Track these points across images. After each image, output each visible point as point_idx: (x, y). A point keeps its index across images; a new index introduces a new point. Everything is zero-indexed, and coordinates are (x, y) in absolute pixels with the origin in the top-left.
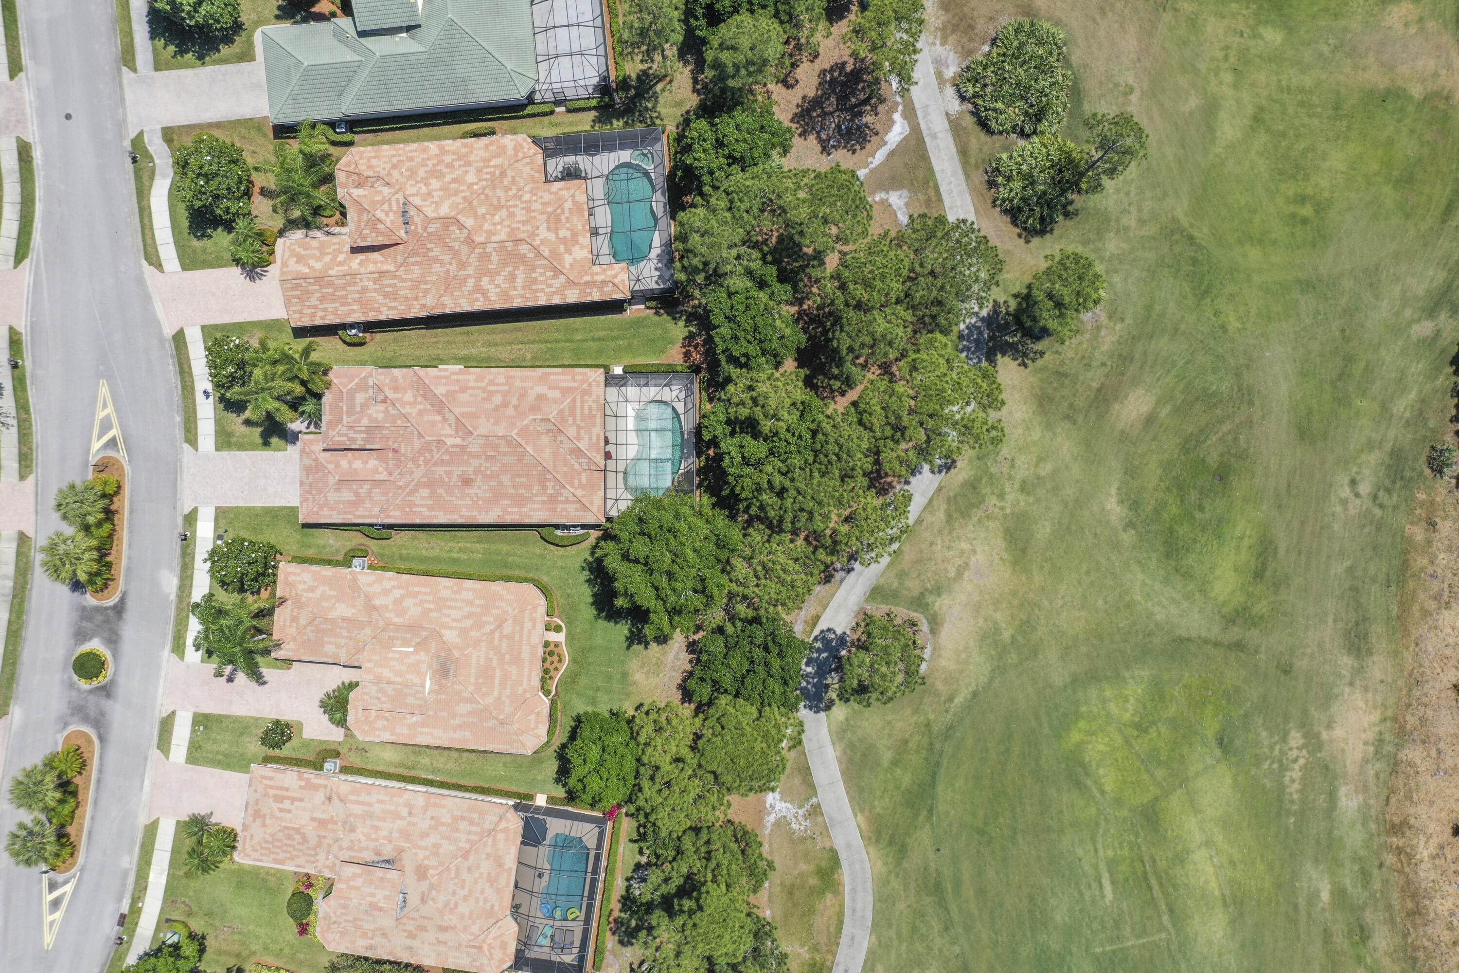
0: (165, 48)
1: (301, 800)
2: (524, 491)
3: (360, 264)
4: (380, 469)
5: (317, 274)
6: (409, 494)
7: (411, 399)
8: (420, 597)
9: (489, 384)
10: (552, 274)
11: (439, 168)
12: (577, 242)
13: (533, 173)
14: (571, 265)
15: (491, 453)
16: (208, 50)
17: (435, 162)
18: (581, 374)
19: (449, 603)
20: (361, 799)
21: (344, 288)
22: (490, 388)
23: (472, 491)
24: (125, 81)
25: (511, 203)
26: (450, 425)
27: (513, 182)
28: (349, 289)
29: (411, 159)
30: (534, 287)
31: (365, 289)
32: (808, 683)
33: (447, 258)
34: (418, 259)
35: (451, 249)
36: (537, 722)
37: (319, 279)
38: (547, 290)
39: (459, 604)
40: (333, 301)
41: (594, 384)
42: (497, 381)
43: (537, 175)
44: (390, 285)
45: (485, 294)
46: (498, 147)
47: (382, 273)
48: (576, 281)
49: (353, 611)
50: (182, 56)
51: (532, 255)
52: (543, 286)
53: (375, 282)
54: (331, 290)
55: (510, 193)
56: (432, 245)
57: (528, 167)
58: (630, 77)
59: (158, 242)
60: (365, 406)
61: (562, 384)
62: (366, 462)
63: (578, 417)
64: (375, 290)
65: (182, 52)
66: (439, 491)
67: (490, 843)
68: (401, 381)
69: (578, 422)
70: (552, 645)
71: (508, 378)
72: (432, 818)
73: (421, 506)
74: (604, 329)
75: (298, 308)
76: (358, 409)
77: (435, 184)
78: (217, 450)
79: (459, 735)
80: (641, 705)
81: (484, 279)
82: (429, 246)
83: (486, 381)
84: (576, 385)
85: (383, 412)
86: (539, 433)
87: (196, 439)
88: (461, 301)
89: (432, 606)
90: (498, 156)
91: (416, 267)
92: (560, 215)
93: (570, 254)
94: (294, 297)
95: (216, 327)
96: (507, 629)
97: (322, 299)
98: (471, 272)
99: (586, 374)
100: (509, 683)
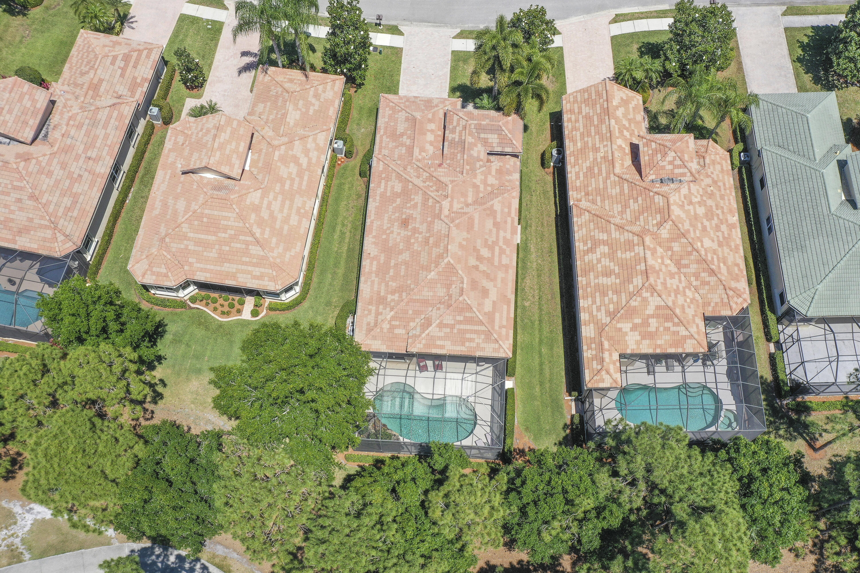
0: (805, 35)
1: (122, 75)
2: (391, 274)
3: (620, 147)
4: (424, 154)
5: (611, 111)
6: (398, 174)
7: (489, 182)
8: (297, 179)
9: (501, 248)
10: (612, 310)
11: (716, 218)
12: (643, 338)
13: (712, 304)
14: (620, 329)
15: (431, 241)
16: (806, 65)
17: (721, 217)
18: (507, 335)
19: (287, 202)
20: (112, 121)
21: (598, 133)
22: (497, 249)
23: (396, 228)
24: (774, 7)
25: (683, 278)
26: (462, 208)
27: (705, 283)
28: (597, 137)
29: (722, 197)
30: (598, 294)
31: (596, 150)
32: (158, 556)
33: (628, 215)
34: (626, 191)
35: (637, 219)
36: (158, 274)
37: (607, 112)
38: (594, 306)
39: (285, 211)
40: (585, 126)
41: (497, 346)
42: (504, 256)
43: (710, 309)
44: (600, 170)
45: (591, 250)
46: (737, 275)
47: (612, 163)
48: (604, 334)
49: (292, 124)
50: (799, 47)
51: (631, 289)
52: (598, 304)
53: (604, 158)
54: (596, 123)
55: (693, 279)
56: (640, 202)
57: (718, 300)
58: (809, 414)
59: (636, 21)
60: (485, 142)
61: (497, 315)
62: (431, 143)
63: (462, 327)
64: (595, 159)
65: (803, 47)
66: (398, 200)
67: (43, 222)
68: (508, 178)
69: (457, 326)
70: (239, 307)
71: (507, 267)
72: (80, 176)
73: (386, 186)
74: (551, 374)
75: (579, 99)
76: (482, 136)
77: (701, 211)
78: (453, 52)
79: (158, 204)
80: (165, 385)
81: (606, 248)
82: (640, 199)
83: (504, 247)
84: (497, 328)
85: (478, 156)
86: (448, 287)
87: (464, 38)
88: (584, 229)
89: (287, 187)
90: (729, 272)
91: (618, 190)
92: (672, 321)
93: (632, 330)
94: (590, 95)
95: (562, 56)
96: (255, 250)
97: (588, 117)
98: (613, 236)
99: (508, 339)
100: (200, 249)
